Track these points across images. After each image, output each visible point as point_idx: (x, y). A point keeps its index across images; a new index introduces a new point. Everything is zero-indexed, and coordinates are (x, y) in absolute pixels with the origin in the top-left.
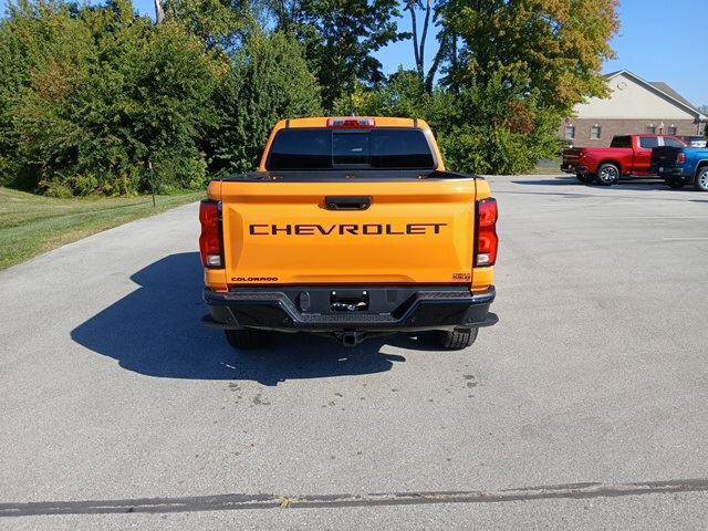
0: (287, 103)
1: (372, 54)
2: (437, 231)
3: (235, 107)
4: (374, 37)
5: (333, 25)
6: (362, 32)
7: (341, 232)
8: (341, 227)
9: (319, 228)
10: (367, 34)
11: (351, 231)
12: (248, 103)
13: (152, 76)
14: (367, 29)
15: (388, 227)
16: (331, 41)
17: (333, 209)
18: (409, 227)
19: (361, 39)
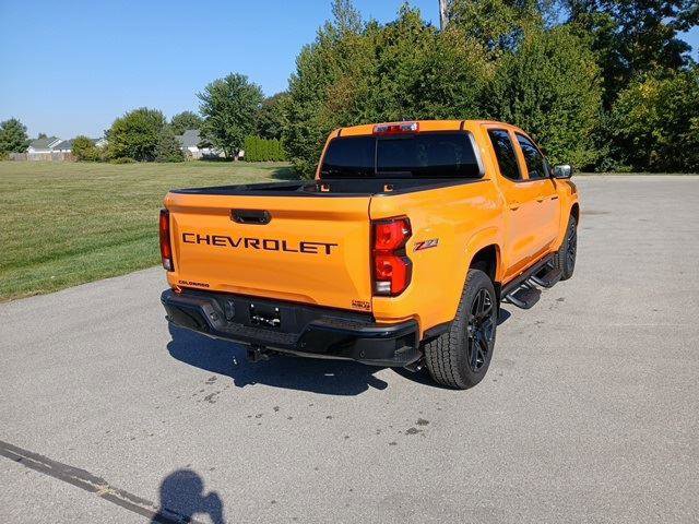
0: (554, 98)
1: (680, 36)
2: (328, 252)
3: (498, 106)
4: (683, 16)
5: (630, 10)
6: (668, 12)
7: (246, 246)
8: (246, 240)
9: (230, 239)
10: (672, 14)
11: (254, 245)
12: (512, 102)
13: (418, 84)
14: (675, 8)
15: (284, 243)
16: (628, 26)
17: (239, 221)
18: (302, 244)
19: (666, 21)
